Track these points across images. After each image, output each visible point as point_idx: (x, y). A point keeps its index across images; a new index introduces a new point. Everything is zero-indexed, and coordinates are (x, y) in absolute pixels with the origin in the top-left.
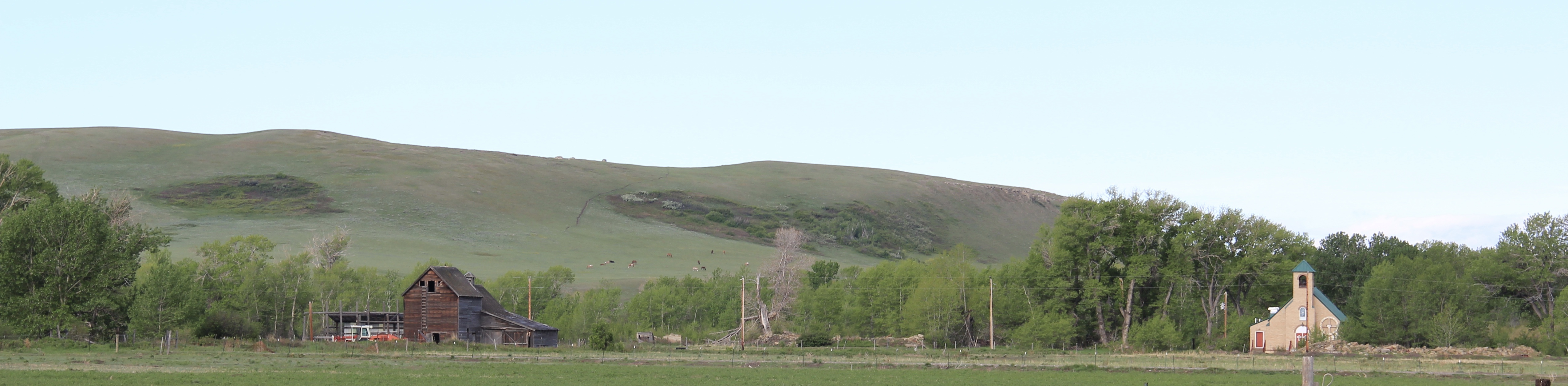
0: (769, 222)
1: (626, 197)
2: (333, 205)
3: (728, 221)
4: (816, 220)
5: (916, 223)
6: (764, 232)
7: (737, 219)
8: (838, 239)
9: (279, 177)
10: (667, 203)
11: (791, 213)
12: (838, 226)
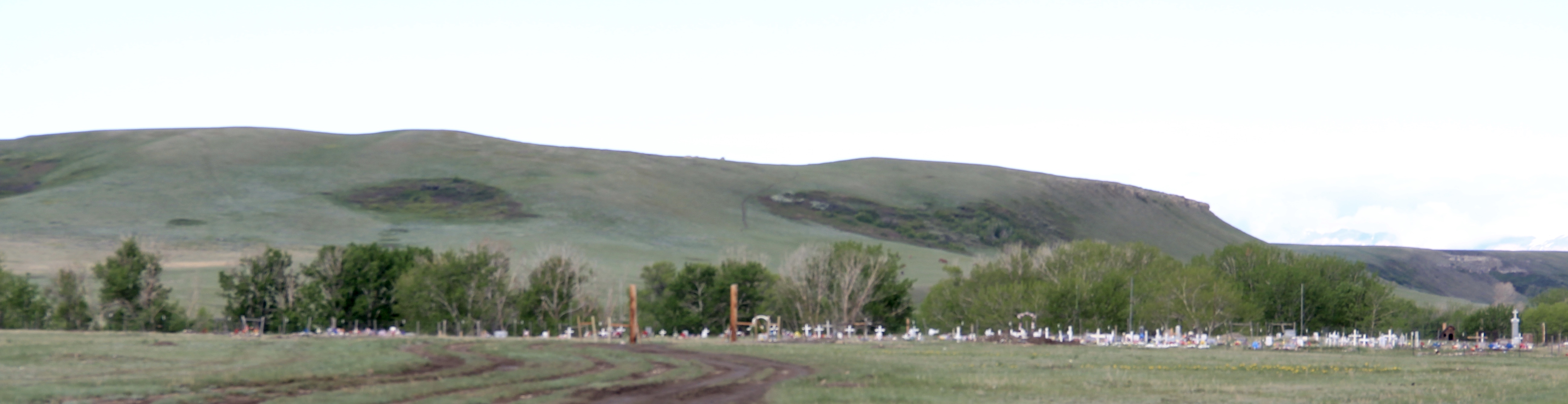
0: (915, 223)
1: (776, 198)
2: (524, 209)
3: (878, 221)
4: (957, 220)
5: (1045, 222)
6: (913, 232)
7: (885, 219)
8: (982, 239)
9: (456, 181)
10: (815, 204)
11: (929, 212)
12: (979, 226)
